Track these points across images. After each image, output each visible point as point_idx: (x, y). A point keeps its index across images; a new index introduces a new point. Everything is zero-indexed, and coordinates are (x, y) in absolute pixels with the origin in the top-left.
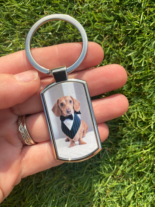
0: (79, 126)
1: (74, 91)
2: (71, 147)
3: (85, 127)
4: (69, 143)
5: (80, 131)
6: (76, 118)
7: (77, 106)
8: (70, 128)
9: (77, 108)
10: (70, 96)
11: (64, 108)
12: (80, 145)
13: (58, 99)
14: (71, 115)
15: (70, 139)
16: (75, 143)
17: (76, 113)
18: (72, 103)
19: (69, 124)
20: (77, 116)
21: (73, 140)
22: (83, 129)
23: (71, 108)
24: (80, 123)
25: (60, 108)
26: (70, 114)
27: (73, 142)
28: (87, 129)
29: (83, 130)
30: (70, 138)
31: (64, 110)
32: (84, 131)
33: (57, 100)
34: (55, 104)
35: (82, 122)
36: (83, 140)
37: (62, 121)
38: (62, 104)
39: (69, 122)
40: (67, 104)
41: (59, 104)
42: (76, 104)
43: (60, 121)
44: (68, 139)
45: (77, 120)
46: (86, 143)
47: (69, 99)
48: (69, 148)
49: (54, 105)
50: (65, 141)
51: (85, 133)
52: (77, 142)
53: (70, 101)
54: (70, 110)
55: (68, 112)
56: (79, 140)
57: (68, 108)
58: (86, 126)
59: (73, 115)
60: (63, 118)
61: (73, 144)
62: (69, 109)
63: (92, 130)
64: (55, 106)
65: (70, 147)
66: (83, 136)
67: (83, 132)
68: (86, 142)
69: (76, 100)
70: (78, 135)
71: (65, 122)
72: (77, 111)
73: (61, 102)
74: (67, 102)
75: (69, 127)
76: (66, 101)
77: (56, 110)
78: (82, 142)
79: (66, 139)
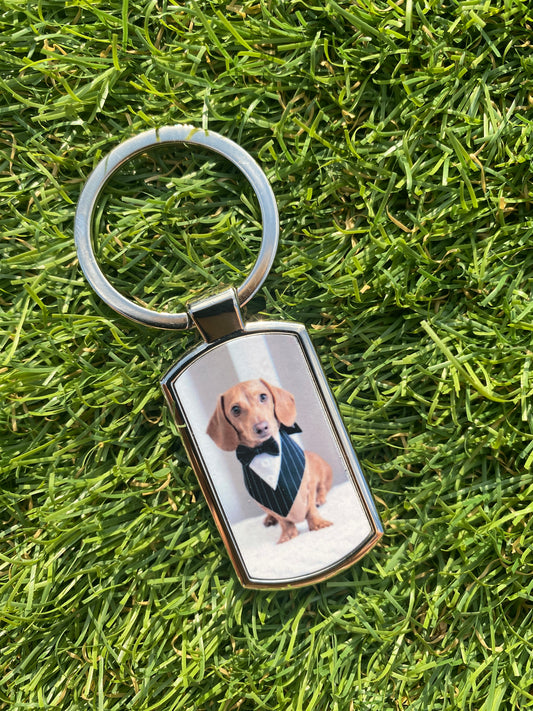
0: (302, 472)
1: (269, 362)
2: (286, 540)
3: (321, 474)
4: (277, 530)
5: (308, 488)
7: (288, 408)
8: (273, 482)
9: (287, 414)
10: (257, 378)
11: (245, 421)
12: (314, 532)
13: (222, 394)
14: (272, 439)
15: (276, 516)
16: (294, 527)
17: (285, 430)
18: (269, 400)
19: (268, 471)
20: (290, 439)
21: (289, 517)
22: (317, 480)
23: (267, 419)
24: (303, 461)
25: (232, 422)
26: (268, 437)
27: (290, 524)
28: (328, 478)
29: (316, 484)
31: (246, 427)
32: (319, 484)
33: (219, 399)
34: (216, 414)
35: (310, 457)
36: (321, 514)
37: (243, 464)
38: (237, 410)
39: (266, 463)
40: (252, 405)
41: (229, 411)
42: (282, 401)
43: (239, 465)
44: (271, 517)
45: (292, 452)
46: (332, 524)
47: (258, 388)
48: (280, 545)
49: (212, 414)
50: (263, 526)
51: (324, 491)
52: (303, 525)
53: (263, 397)
54: (264, 425)
55: (259, 431)
56: (308, 516)
57: (259, 418)
58: (324, 470)
59: (278, 439)
60: (246, 455)
61: (290, 532)
62: (261, 422)
63: (346, 480)
64: (215, 417)
65: (281, 542)
66: (319, 503)
67: (319, 490)
68: (331, 520)
69: (279, 391)
70: (301, 503)
71: (253, 466)
72: (289, 424)
73: (233, 403)
74: (252, 398)
75: (271, 479)
76: (249, 397)
77: (220, 430)
78: (318, 523)
79: (267, 519)
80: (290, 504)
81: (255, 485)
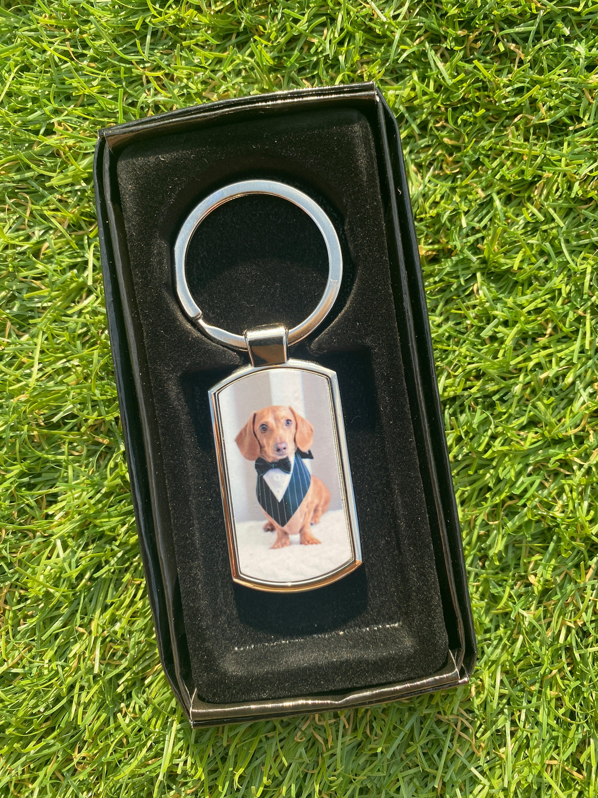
0: (305, 492)
1: (300, 394)
2: (278, 547)
3: (320, 498)
4: (273, 536)
5: (307, 507)
6: (300, 468)
7: (306, 436)
8: (279, 495)
9: (305, 441)
10: (287, 405)
11: (269, 438)
12: (303, 546)
13: (255, 412)
14: (287, 459)
15: (276, 524)
16: (288, 538)
17: (300, 454)
18: (293, 426)
19: (278, 485)
20: (302, 462)
21: (286, 528)
22: (316, 502)
23: (287, 440)
24: (309, 483)
25: (258, 436)
26: (284, 457)
27: (286, 534)
28: (326, 503)
29: (314, 506)
30: (278, 522)
31: (268, 444)
32: (317, 506)
33: (252, 415)
34: (246, 426)
35: (315, 482)
36: (314, 531)
37: (259, 474)
38: (265, 428)
39: (277, 477)
40: (277, 427)
41: (257, 427)
42: (304, 429)
43: (255, 474)
44: (271, 525)
45: (302, 474)
46: (320, 543)
47: (285, 414)
48: (273, 550)
49: (243, 426)
50: (262, 530)
51: (320, 512)
52: (296, 537)
53: (288, 422)
54: (283, 446)
55: (278, 450)
56: (301, 531)
57: (281, 438)
58: (324, 495)
59: (292, 459)
60: (263, 466)
61: (283, 541)
62: (281, 443)
63: (340, 508)
64: (245, 429)
65: (273, 548)
66: (313, 522)
67: (316, 510)
68: (320, 539)
69: (302, 420)
70: (298, 518)
71: (267, 477)
72: (305, 450)
73: (262, 421)
74: (279, 421)
75: (278, 492)
76: (277, 419)
77: (247, 440)
78: (308, 539)
79: (267, 525)
80: (289, 517)
81: (264, 494)
